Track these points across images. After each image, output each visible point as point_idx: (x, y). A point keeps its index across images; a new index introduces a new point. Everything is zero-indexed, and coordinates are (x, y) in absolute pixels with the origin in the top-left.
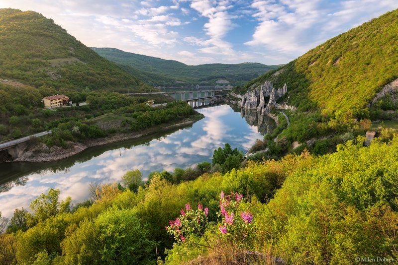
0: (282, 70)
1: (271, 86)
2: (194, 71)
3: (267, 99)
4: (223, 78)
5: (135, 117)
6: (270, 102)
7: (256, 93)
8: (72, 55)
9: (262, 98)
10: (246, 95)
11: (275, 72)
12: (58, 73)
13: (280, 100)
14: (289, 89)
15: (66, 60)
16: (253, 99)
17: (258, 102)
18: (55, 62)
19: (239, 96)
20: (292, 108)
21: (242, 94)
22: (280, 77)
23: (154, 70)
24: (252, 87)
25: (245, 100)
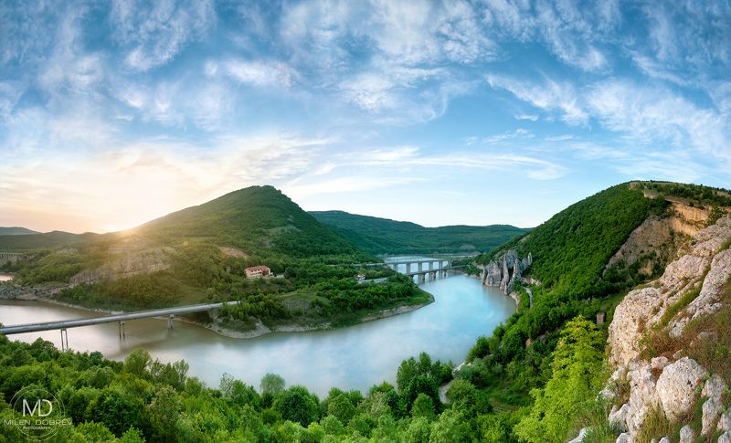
0: (528, 236)
1: (516, 254)
2: (431, 234)
3: (511, 271)
4: (468, 243)
5: (329, 297)
6: (514, 276)
7: (499, 264)
8: (290, 223)
9: (506, 271)
10: (488, 267)
11: (522, 238)
12: (273, 242)
13: (526, 272)
14: (534, 259)
15: (284, 228)
16: (496, 272)
17: (502, 276)
18: (273, 231)
19: (481, 267)
20: (537, 283)
21: (485, 264)
22: (526, 245)
23: (383, 234)
24: (497, 255)
25: (486, 274)
